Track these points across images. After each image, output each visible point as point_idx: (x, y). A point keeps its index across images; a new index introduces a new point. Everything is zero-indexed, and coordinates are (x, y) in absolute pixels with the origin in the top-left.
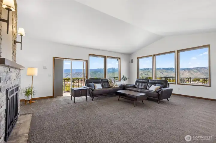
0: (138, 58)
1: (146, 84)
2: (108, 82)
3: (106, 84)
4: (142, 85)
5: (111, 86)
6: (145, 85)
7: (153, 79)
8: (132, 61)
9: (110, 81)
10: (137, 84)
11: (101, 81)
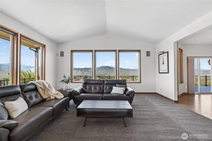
0: (72, 51)
1: (102, 86)
2: (36, 89)
3: (33, 94)
4: (95, 88)
5: (45, 97)
6: (100, 88)
7: (94, 79)
8: (62, 54)
9: (42, 86)
10: (87, 87)
11: (19, 89)
